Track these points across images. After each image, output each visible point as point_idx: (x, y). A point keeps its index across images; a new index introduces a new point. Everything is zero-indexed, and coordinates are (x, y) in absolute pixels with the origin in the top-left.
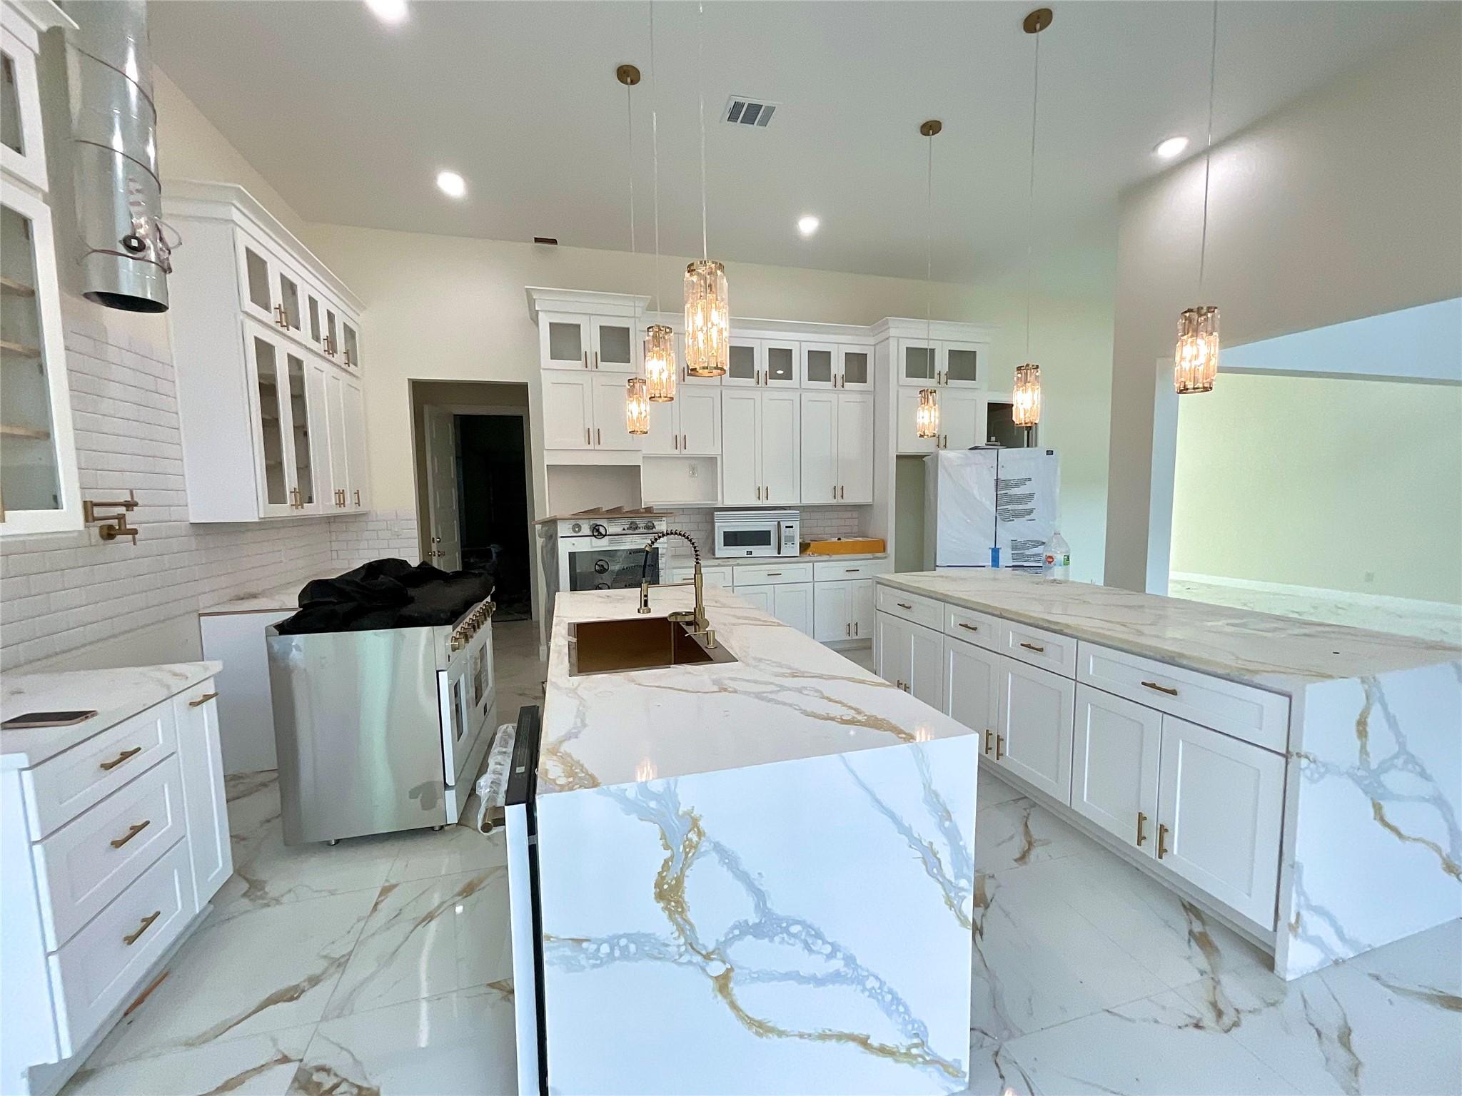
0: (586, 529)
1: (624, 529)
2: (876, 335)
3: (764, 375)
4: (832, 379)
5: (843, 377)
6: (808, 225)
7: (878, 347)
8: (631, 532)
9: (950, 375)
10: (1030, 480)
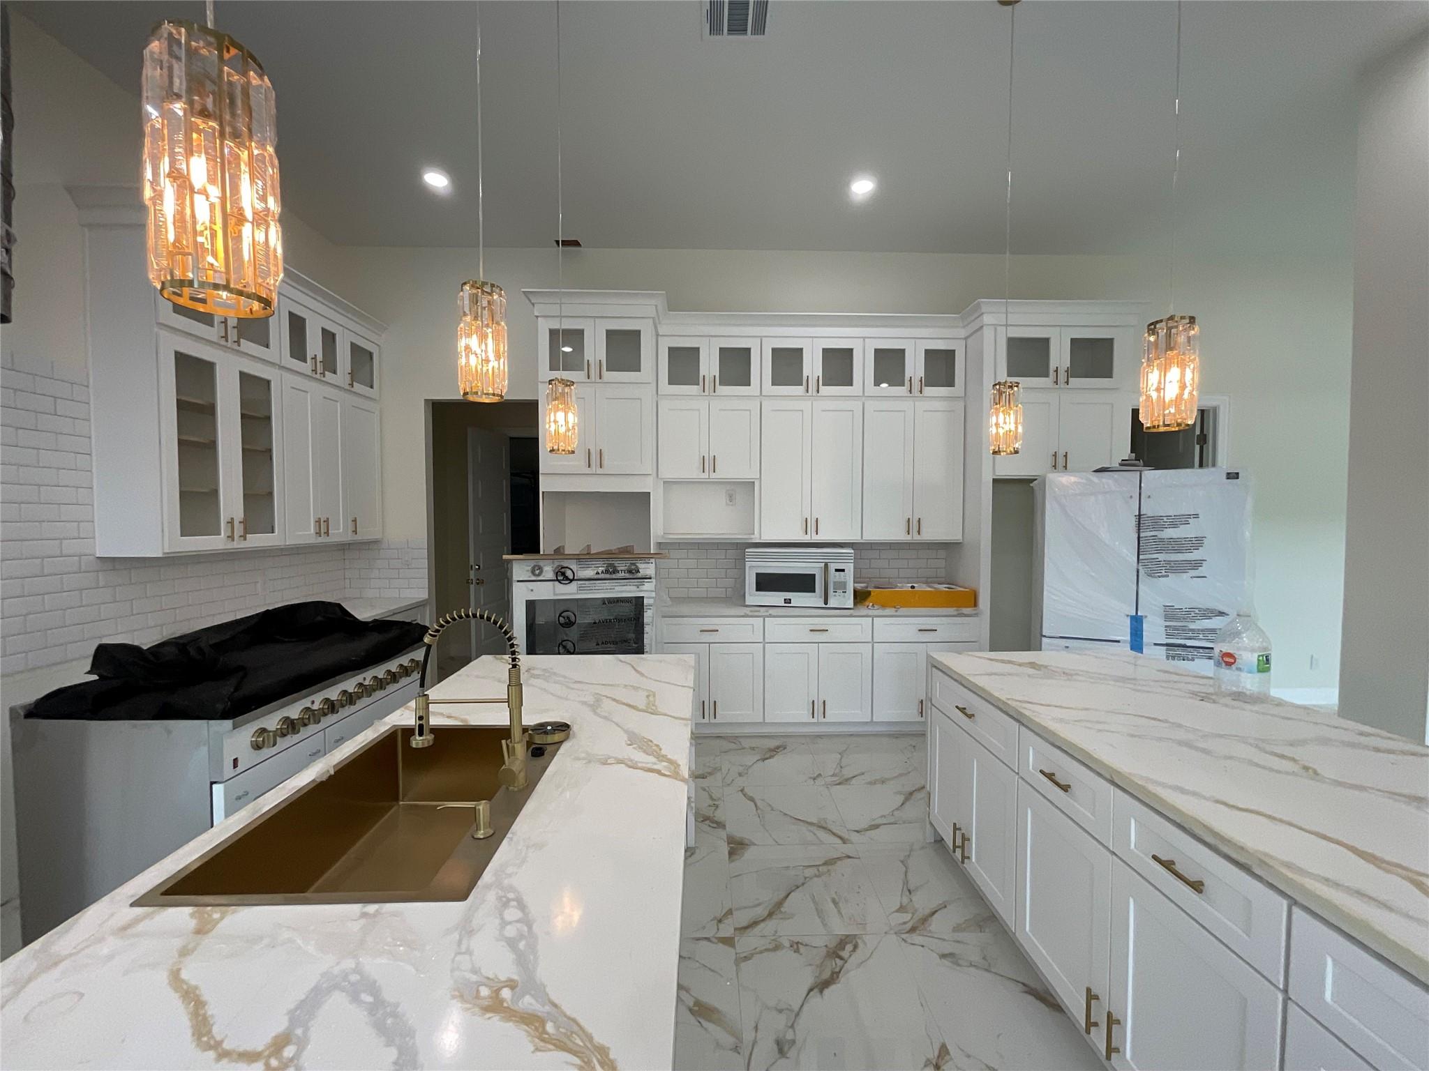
0: (549, 572)
1: (598, 573)
2: (967, 325)
3: (815, 381)
4: (907, 383)
5: (921, 381)
6: (862, 187)
7: (969, 341)
8: (608, 576)
9: (1073, 372)
10: (1196, 516)
